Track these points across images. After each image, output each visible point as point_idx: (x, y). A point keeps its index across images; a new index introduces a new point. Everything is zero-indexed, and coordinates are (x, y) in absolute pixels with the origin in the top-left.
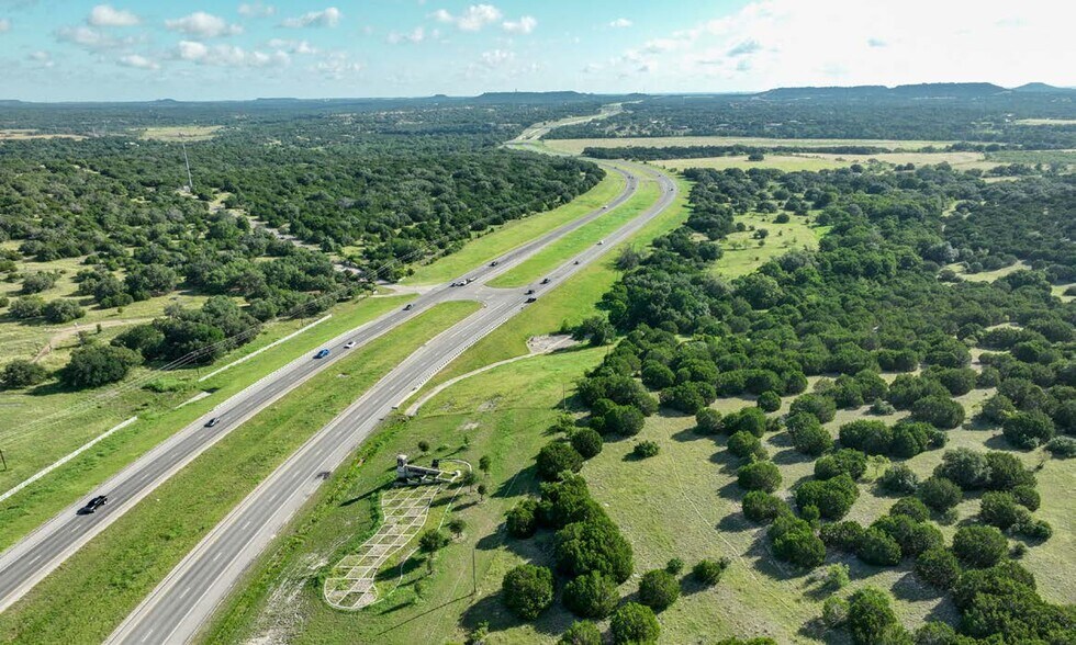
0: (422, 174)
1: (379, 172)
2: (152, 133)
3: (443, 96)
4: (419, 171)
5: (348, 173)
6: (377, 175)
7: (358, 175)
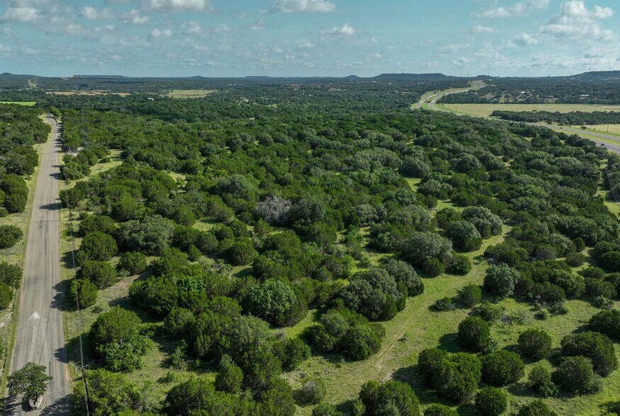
0: (380, 139)
1: (325, 134)
2: (176, 94)
3: (355, 76)
4: (375, 134)
5: (289, 135)
6: (323, 139)
7: (301, 137)
